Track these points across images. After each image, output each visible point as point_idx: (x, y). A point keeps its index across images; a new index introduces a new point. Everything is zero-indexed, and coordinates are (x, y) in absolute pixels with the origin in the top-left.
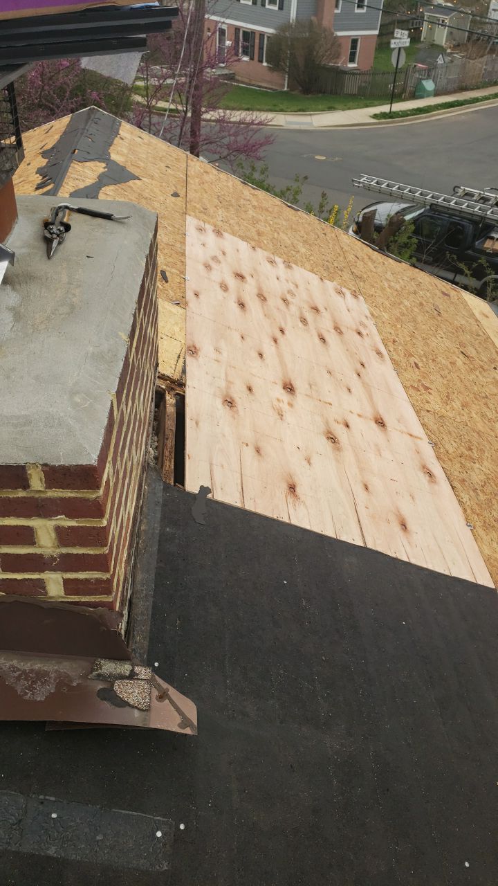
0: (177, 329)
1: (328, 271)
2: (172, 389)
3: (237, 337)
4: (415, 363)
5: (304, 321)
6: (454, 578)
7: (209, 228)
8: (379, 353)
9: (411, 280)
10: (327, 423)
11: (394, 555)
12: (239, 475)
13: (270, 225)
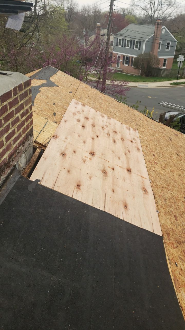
0: (52, 130)
1: (125, 121)
2: (41, 148)
3: (76, 136)
4: (154, 154)
5: (109, 135)
6: (143, 229)
7: (80, 103)
8: (138, 149)
9: (162, 129)
10: (105, 167)
11: (117, 216)
12: (56, 178)
13: (106, 106)
